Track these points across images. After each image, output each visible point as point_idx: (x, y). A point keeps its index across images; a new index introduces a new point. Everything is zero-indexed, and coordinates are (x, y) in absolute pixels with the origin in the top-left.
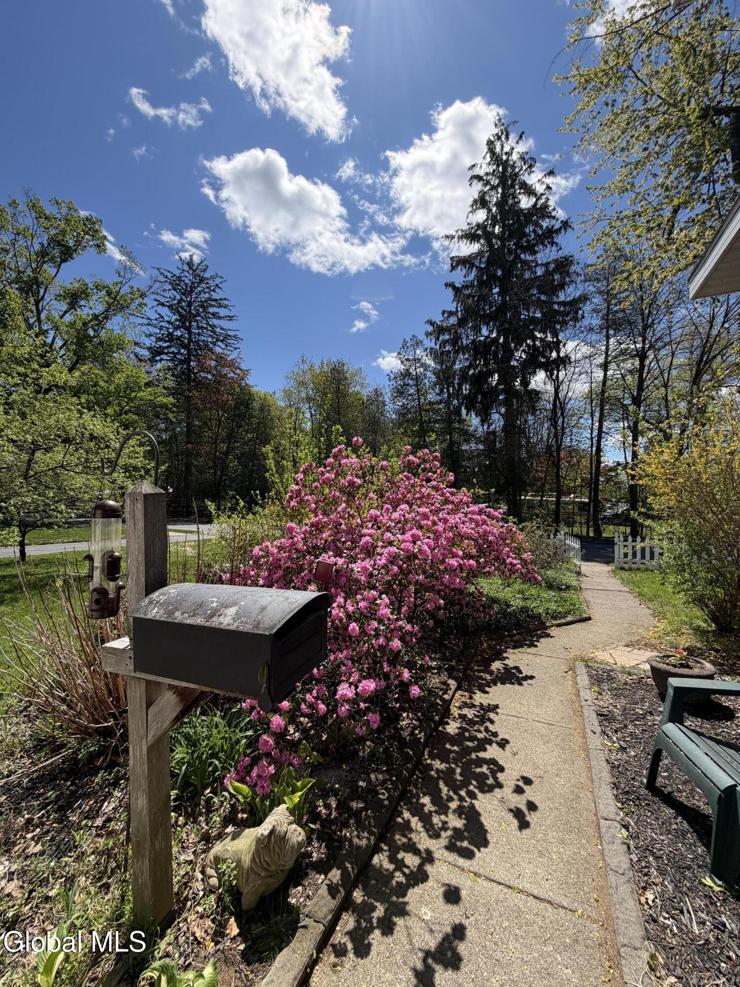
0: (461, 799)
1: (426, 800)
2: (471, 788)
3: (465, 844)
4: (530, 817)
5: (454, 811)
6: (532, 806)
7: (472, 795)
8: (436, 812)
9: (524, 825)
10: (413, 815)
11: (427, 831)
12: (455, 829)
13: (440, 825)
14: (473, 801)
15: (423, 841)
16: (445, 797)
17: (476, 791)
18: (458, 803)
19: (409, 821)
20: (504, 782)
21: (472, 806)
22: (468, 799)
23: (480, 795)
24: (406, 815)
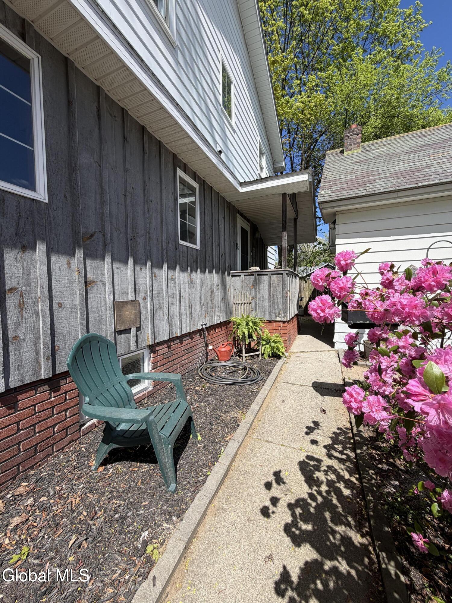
0: (320, 493)
1: (346, 492)
2: (314, 504)
3: (312, 463)
4: (272, 478)
5: (322, 482)
6: (268, 486)
7: (311, 496)
8: (336, 483)
9: (277, 474)
10: (349, 480)
11: (336, 470)
12: (319, 471)
13: (329, 473)
14: (310, 491)
15: (335, 464)
16: (333, 494)
17: (309, 501)
18: (321, 489)
19: (351, 476)
20: (287, 510)
21: (310, 487)
22: (315, 493)
23: (306, 496)
24: (353, 479)
